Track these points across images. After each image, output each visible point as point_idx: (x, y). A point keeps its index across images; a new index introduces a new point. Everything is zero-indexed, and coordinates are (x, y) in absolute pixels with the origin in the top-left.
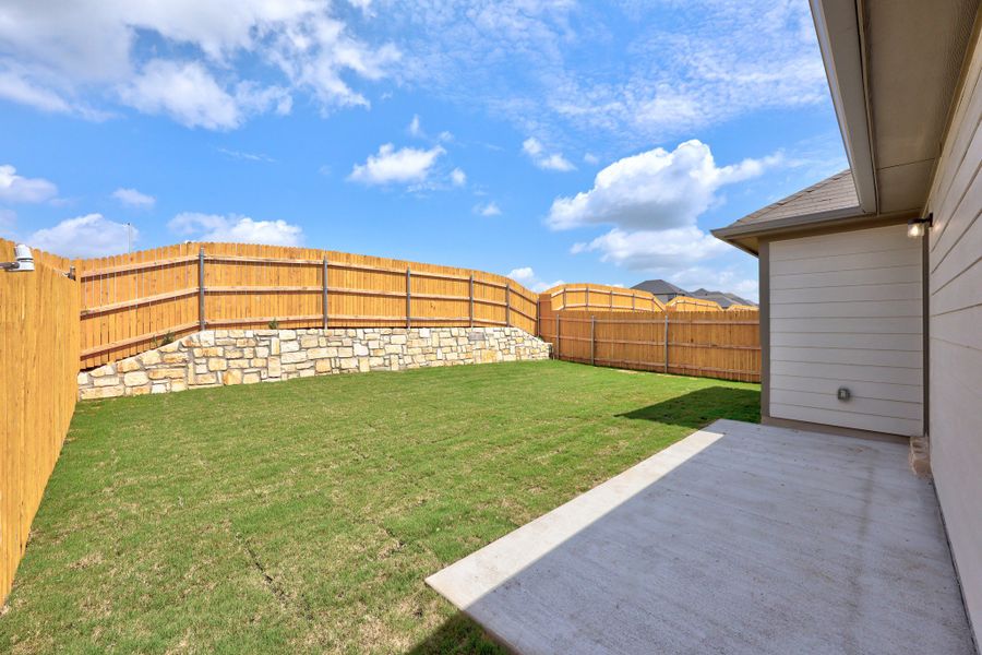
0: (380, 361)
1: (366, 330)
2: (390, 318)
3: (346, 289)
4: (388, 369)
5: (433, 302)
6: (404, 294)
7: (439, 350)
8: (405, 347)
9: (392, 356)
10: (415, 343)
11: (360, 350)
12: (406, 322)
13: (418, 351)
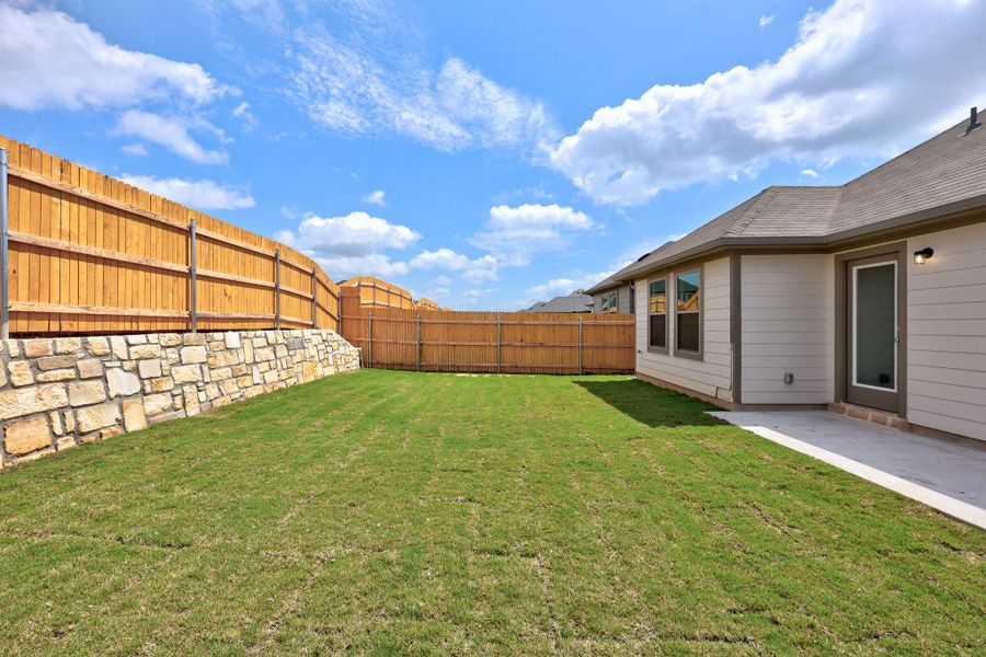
0: (164, 401)
1: (132, 339)
2: (158, 313)
3: (63, 244)
4: (181, 414)
5: (228, 287)
6: (184, 269)
7: (255, 368)
8: (205, 368)
9: (186, 388)
10: (221, 359)
11: (122, 382)
12: (188, 320)
13: (227, 372)
